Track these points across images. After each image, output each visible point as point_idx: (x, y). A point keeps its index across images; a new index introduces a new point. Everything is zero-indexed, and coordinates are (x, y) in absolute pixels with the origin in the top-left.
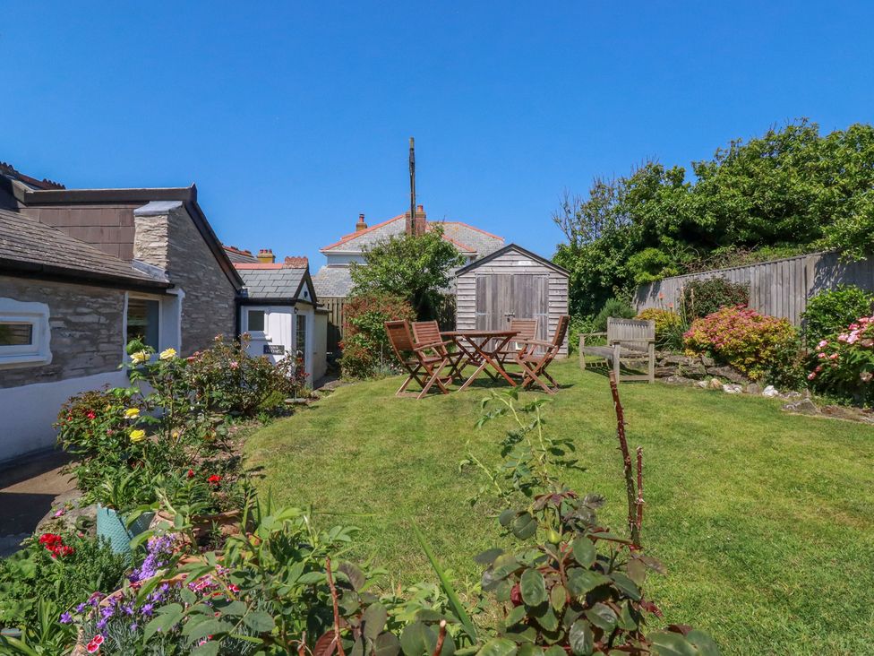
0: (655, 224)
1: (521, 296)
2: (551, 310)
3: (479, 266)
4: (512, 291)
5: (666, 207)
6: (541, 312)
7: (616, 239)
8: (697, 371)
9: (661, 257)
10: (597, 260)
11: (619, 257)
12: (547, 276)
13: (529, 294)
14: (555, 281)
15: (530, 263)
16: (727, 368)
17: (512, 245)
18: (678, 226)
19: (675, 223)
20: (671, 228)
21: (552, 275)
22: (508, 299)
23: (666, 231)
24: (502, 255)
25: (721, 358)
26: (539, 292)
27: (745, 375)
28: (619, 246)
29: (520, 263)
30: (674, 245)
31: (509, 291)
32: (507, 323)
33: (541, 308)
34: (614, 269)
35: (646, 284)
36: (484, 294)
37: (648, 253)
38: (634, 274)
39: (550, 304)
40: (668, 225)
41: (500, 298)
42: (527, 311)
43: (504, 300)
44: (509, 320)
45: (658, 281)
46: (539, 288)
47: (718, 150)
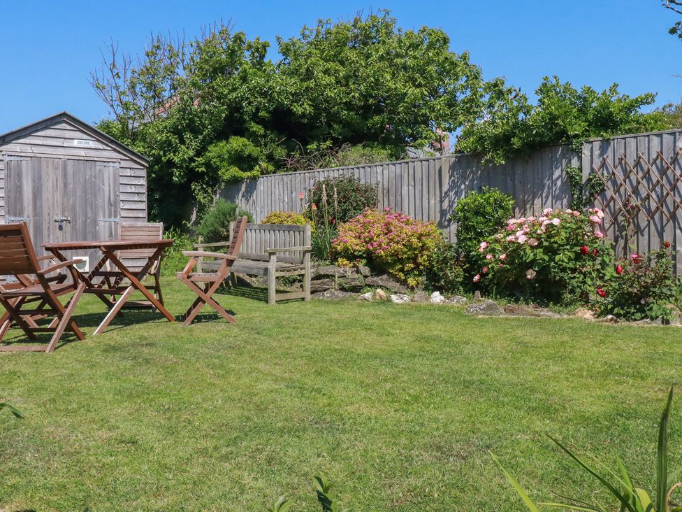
0: (242, 107)
1: (79, 193)
2: (124, 214)
3: (9, 142)
4: (65, 185)
5: (255, 87)
6: (110, 217)
7: (192, 121)
8: (358, 283)
9: (251, 149)
10: (167, 146)
11: (195, 144)
12: (116, 165)
13: (90, 190)
14: (128, 172)
15: (92, 144)
16: (385, 277)
17: (64, 114)
18: (270, 112)
19: (266, 109)
20: (262, 114)
21: (124, 164)
22: (58, 197)
23: (255, 117)
24: (47, 128)
25: (378, 266)
26: (106, 188)
27: (404, 283)
28: (195, 131)
29: (75, 143)
30: (265, 136)
31: (61, 184)
32: (59, 233)
33: (110, 210)
34: (192, 160)
35: (236, 181)
36: (19, 189)
37: (236, 143)
38: (218, 169)
39: (122, 205)
40: (258, 109)
41: (47, 194)
42: (90, 215)
43: (52, 196)
44: (61, 228)
45: (254, 179)
46: (106, 183)
47: (305, 28)
